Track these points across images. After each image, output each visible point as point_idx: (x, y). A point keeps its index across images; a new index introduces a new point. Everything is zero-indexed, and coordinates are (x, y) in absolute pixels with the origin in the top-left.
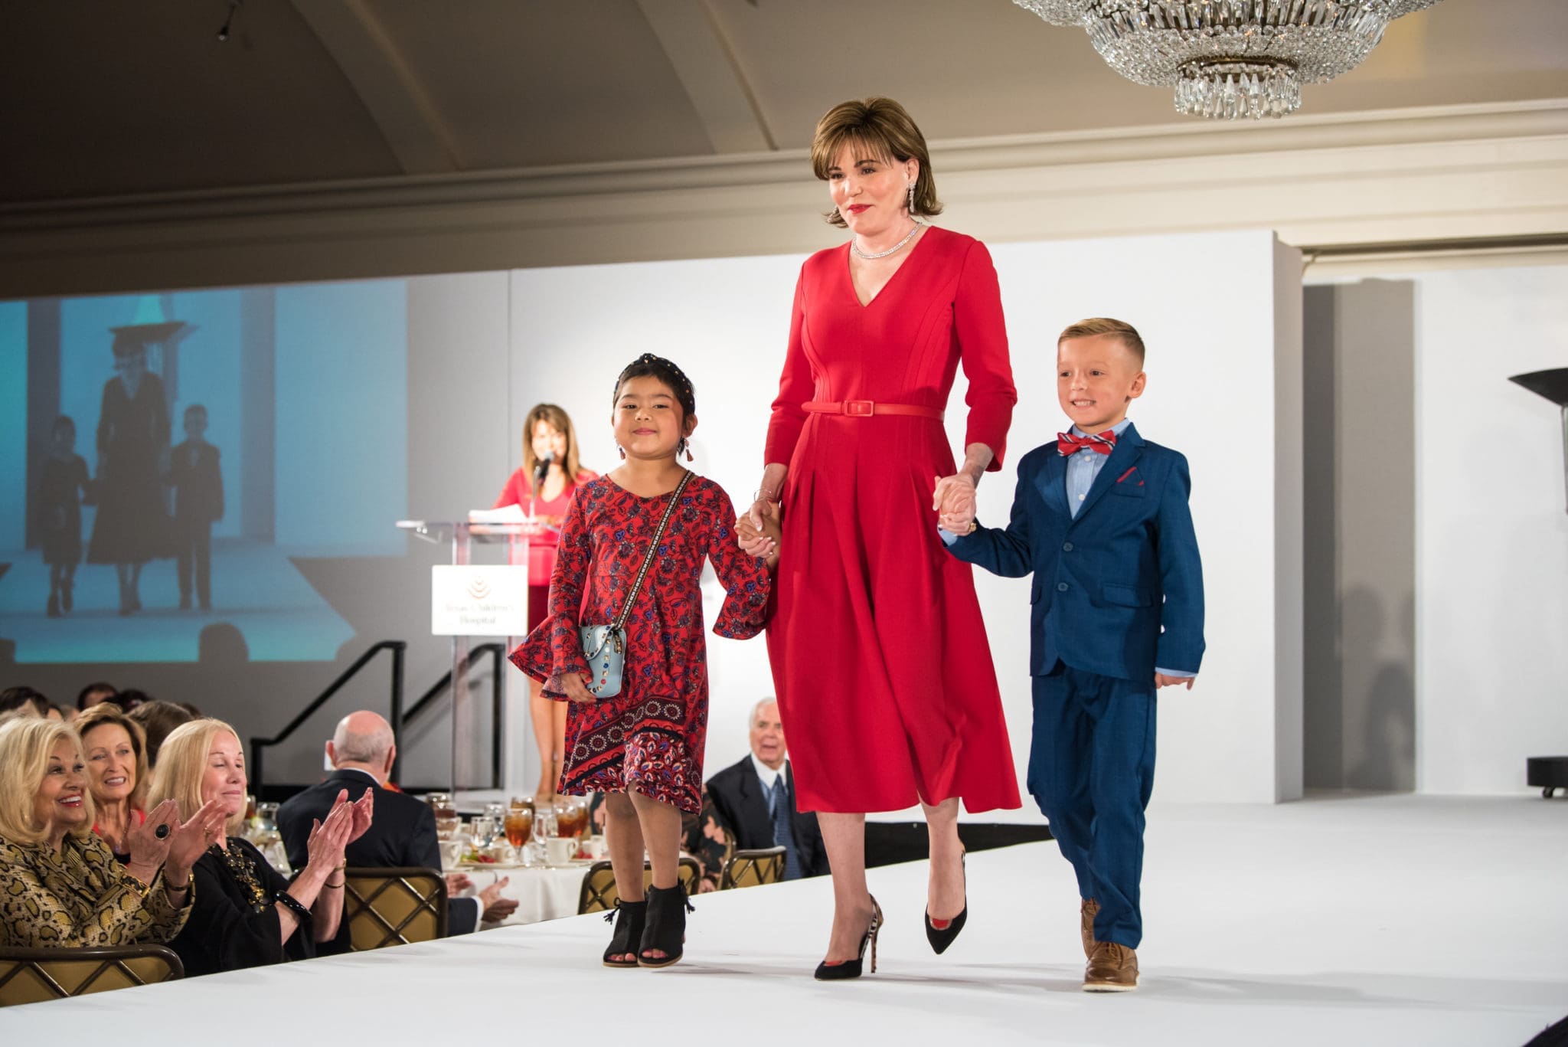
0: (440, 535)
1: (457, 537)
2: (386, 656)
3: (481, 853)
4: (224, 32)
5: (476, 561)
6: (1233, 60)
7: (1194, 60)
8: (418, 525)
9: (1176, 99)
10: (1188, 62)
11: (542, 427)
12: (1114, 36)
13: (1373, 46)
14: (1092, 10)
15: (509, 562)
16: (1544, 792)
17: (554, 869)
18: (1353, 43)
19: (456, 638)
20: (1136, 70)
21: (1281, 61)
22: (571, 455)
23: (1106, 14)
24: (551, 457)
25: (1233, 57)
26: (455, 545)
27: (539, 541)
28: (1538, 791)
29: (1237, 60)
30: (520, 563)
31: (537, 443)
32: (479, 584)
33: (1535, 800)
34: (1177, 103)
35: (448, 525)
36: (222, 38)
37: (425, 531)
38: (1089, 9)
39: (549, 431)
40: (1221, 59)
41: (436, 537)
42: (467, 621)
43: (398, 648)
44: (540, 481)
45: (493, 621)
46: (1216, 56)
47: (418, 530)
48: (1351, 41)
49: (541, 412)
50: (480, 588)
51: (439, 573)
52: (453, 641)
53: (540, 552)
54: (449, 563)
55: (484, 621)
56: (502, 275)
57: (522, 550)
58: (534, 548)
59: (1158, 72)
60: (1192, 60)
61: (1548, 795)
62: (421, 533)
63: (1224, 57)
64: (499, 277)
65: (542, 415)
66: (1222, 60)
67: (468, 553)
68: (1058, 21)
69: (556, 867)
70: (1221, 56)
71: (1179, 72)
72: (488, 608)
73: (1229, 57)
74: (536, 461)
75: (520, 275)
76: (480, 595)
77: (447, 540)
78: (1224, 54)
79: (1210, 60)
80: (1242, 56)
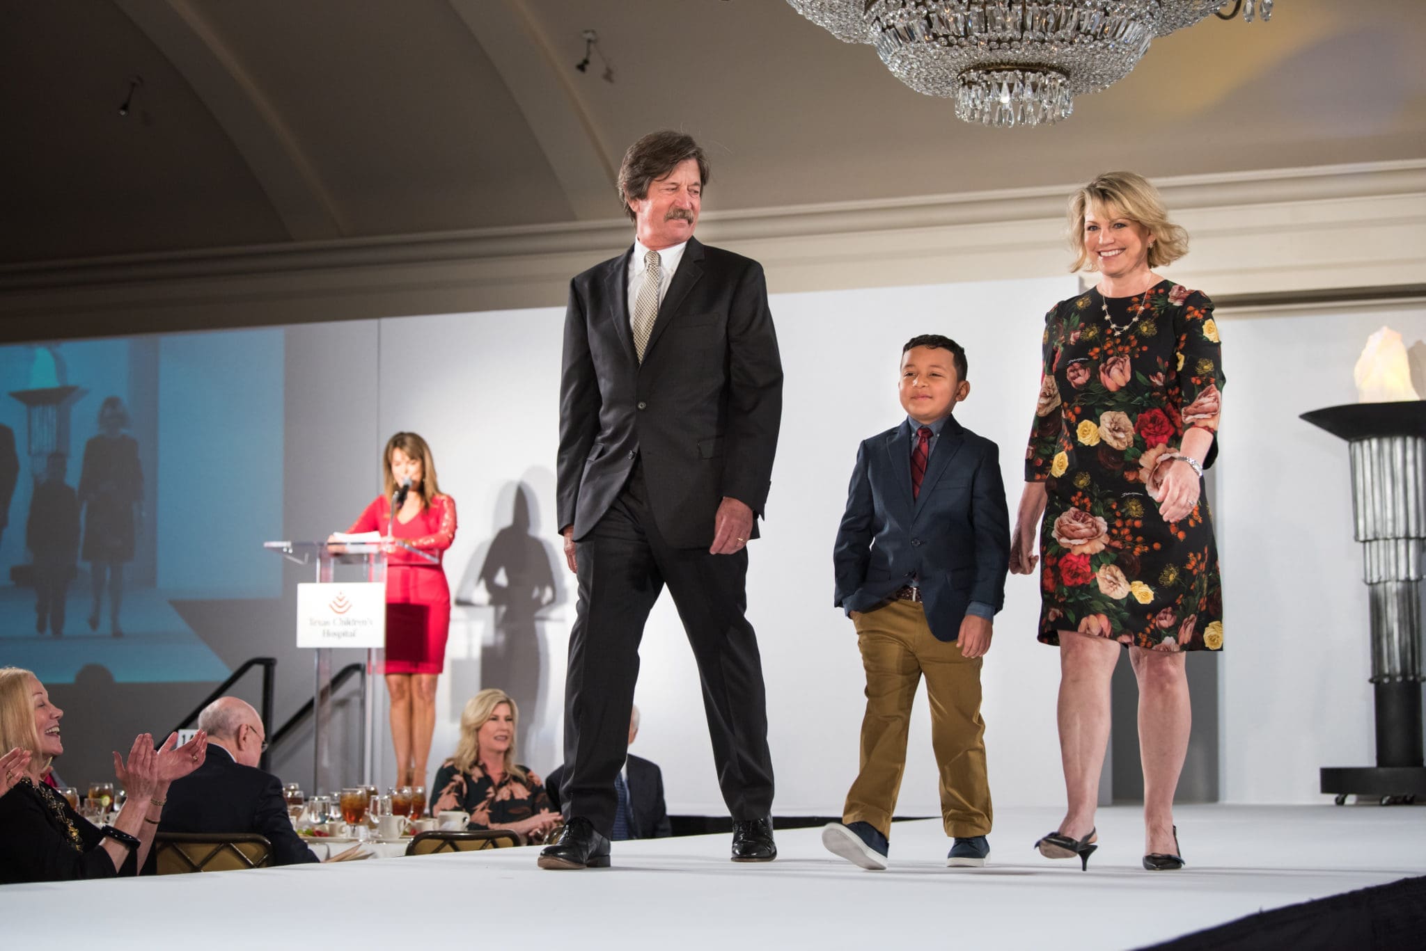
0: (307, 556)
1: (321, 557)
2: (258, 670)
3: (317, 828)
4: (125, 108)
5: (338, 579)
6: (1008, 67)
7: (972, 68)
8: (285, 545)
9: (956, 106)
10: (967, 70)
11: (398, 455)
12: (897, 45)
13: (1140, 55)
14: (877, 22)
15: (368, 579)
16: (1337, 799)
17: (384, 844)
18: (1120, 51)
19: (319, 650)
20: (919, 79)
21: (1052, 68)
22: (427, 481)
23: (889, 24)
24: (410, 483)
25: (1008, 64)
26: (318, 565)
27: (397, 561)
28: (1330, 799)
29: (1010, 67)
30: (379, 580)
31: (396, 470)
32: (341, 600)
33: (1329, 806)
34: (958, 110)
35: (311, 544)
36: (123, 113)
37: (291, 551)
38: (875, 21)
39: (403, 459)
40: (999, 67)
41: (302, 559)
42: (329, 634)
43: (268, 664)
44: (399, 505)
45: (353, 635)
46: (992, 63)
47: (285, 550)
48: (1117, 48)
49: (399, 441)
50: (341, 604)
51: (305, 591)
52: (316, 654)
53: (398, 571)
54: (314, 581)
55: (345, 634)
56: (371, 324)
57: (381, 569)
58: (392, 568)
59: (940, 82)
60: (970, 69)
61: (1340, 802)
62: (287, 553)
63: (1000, 64)
64: (369, 325)
65: (399, 443)
66: (997, 67)
67: (331, 572)
68: (849, 38)
69: (386, 842)
70: (997, 63)
71: (959, 80)
72: (348, 623)
73: (1004, 64)
74: (396, 487)
75: (389, 324)
76: (341, 610)
77: (312, 560)
78: (999, 61)
79: (987, 68)
80: (1016, 64)
